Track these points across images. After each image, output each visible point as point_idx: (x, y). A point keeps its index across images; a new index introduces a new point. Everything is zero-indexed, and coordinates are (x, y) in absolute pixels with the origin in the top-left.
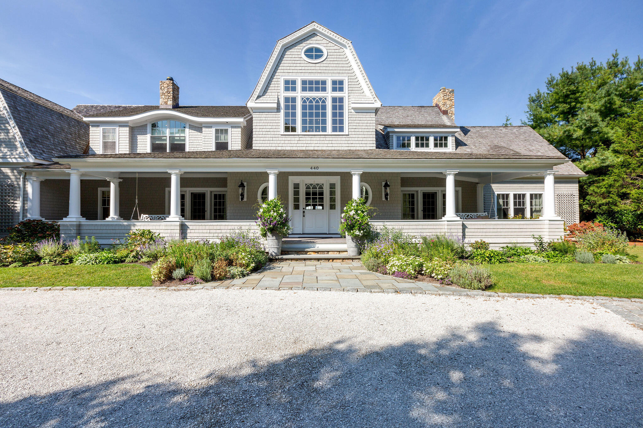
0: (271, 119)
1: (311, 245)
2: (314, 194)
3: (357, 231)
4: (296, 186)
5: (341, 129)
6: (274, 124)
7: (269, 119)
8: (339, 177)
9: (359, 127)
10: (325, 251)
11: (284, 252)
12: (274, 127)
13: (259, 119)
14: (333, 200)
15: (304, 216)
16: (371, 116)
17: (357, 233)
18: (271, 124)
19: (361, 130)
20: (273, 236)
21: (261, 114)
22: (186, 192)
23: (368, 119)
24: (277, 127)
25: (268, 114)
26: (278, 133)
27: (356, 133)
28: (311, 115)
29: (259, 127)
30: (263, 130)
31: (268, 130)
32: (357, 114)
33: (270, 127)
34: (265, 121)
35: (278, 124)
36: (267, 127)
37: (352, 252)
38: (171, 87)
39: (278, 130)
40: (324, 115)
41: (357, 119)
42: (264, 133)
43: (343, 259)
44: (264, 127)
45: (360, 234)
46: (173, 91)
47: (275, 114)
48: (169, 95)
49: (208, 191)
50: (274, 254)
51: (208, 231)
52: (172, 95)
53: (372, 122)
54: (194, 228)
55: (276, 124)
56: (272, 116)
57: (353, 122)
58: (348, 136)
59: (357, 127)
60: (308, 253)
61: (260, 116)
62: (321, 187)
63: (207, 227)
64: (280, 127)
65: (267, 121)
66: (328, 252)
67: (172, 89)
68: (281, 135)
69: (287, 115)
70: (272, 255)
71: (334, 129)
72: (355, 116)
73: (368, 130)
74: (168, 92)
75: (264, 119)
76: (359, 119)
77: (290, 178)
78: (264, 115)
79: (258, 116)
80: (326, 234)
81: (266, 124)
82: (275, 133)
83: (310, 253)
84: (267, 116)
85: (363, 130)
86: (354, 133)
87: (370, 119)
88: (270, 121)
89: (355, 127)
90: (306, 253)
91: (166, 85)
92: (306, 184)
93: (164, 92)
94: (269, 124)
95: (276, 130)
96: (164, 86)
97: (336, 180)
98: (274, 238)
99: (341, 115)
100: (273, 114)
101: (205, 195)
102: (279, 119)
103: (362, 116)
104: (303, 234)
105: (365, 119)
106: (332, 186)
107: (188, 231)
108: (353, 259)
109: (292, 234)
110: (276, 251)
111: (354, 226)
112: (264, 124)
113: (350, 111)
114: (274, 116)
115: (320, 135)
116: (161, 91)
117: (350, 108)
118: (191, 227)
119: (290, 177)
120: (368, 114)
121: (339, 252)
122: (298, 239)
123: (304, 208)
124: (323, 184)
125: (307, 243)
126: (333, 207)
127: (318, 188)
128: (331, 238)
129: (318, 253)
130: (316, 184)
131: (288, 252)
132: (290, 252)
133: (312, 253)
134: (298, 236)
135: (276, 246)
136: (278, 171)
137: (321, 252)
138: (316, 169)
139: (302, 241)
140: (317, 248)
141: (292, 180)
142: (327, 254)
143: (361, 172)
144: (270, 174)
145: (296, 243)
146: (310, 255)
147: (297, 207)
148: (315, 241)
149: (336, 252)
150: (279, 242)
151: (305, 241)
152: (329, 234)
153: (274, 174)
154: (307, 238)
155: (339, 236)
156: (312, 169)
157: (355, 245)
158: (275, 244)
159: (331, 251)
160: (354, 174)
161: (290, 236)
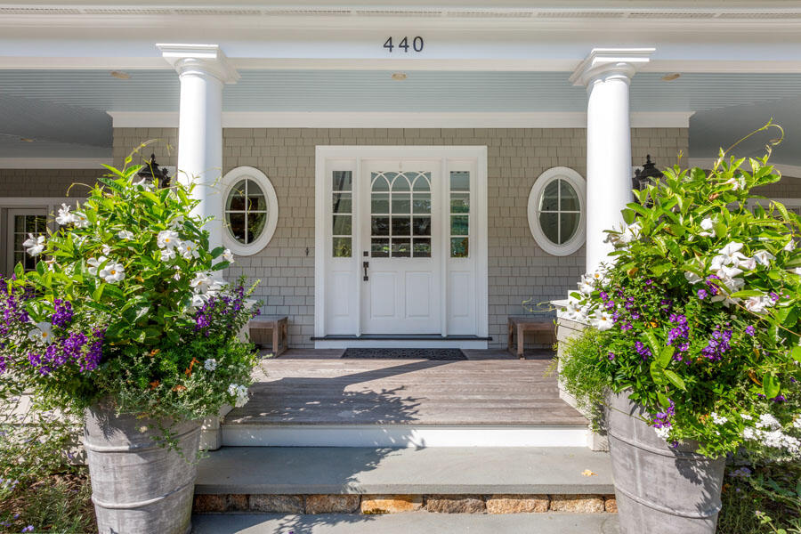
2: (400, 226)
4: (341, 180)
8: (484, 149)
10: (464, 496)
11: (216, 511)
14: (460, 224)
15: (366, 278)
17: (766, 432)
60: (367, 506)
62: (423, 185)
66: (484, 497)
77: (322, 151)
80: (438, 337)
83: (380, 504)
90: (352, 507)
92: (374, 175)
97: (473, 159)
104: (364, 337)
106: (460, 181)
109: (328, 338)
119: (319, 149)
121: (550, 497)
122: (341, 362)
123: (366, 254)
124: (428, 175)
125: (362, 423)
126: (460, 249)
127: (411, 189)
128: (458, 355)
129: (424, 503)
130: (407, 174)
131: (248, 496)
132: (261, 501)
133: (388, 505)
134: (343, 345)
135: (133, 494)
136: (220, 52)
137: (442, 497)
138: (411, 48)
139: (347, 389)
140: (419, 448)
141: (329, 159)
142: (479, 516)
143: (640, 56)
144: (183, 70)
145: (309, 423)
146: (377, 518)
147: (342, 248)
148: (403, 395)
149: (532, 501)
150: (156, 469)
151: (360, 400)
152: (450, 338)
153: (200, 69)
154: (373, 358)
155: (483, 345)
156: (391, 47)
157: (698, 495)
158: (124, 486)
159: (500, 496)
160: (605, 72)
161: (319, 345)
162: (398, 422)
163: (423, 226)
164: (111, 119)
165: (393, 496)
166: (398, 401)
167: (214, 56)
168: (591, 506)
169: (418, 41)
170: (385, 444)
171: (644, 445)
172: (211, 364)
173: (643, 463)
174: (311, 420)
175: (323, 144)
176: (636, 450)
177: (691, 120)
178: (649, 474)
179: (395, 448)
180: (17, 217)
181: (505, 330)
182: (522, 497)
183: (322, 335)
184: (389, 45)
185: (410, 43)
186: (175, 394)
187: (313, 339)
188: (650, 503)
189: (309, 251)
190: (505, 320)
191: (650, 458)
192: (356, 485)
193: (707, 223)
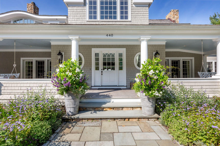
0: (80, 10)
1: (107, 100)
2: (109, 64)
3: (156, 92)
4: (97, 55)
5: (126, 18)
6: (82, 14)
7: (79, 10)
8: (125, 49)
9: (138, 16)
10: (119, 108)
11: (81, 110)
12: (82, 16)
13: (72, 10)
14: (121, 64)
15: (102, 74)
16: (146, 9)
17: (156, 94)
18: (80, 14)
19: (139, 18)
20: (68, 96)
21: (74, 7)
22: (33, 60)
23: (144, 11)
24: (84, 16)
25: (78, 7)
26: (85, 20)
27: (136, 20)
28: (106, 8)
29: (72, 16)
30: (75, 18)
31: (78, 18)
32: (137, 7)
33: (80, 16)
34: (76, 12)
35: (85, 14)
36: (77, 16)
37: (148, 111)
38: (33, 7)
39: (85, 18)
40: (115, 8)
41: (137, 11)
42: (75, 20)
43: (139, 118)
44: (76, 16)
45: (160, 95)
46: (34, 9)
47: (83, 7)
48: (32, 11)
49: (45, 59)
50: (70, 113)
51: (20, 88)
52: (33, 11)
53: (146, 13)
54: (8, 85)
55: (83, 14)
56: (81, 9)
57: (134, 12)
58: (131, 22)
59: (137, 16)
60: (104, 109)
61: (73, 9)
63: (19, 85)
64: (86, 16)
65: (77, 12)
66: (123, 108)
67: (33, 8)
68: (87, 21)
69: (90, 8)
70: (69, 115)
71: (122, 18)
72: (135, 9)
73: (144, 18)
74: (32, 9)
75: (75, 10)
76: (138, 11)
78: (75, 8)
79: (71, 9)
80: (116, 86)
81: (77, 14)
82: (83, 20)
83: (106, 109)
84: (77, 9)
85: (141, 18)
86: (134, 20)
87: (145, 11)
88: (79, 12)
89: (135, 16)
90: (102, 109)
91: (30, 6)
92: (103, 54)
93: (29, 9)
94: (79, 14)
95: (83, 18)
96: (29, 6)
97: (123, 51)
98: (70, 97)
99: (126, 8)
100: (81, 7)
101: (44, 62)
102: (85, 10)
103: (140, 9)
104: (102, 86)
105: (142, 11)
106: (121, 55)
107: (3, 88)
108: (148, 118)
109: (94, 86)
110: (72, 110)
111: (152, 87)
112: (75, 14)
113: (132, 5)
114: (82, 9)
115: (113, 21)
116: (28, 9)
117: (132, 4)
118: (4, 85)
119: (93, 49)
120: (144, 8)
121: (133, 108)
122: (98, 90)
123: (102, 70)
124: (114, 54)
125: (103, 98)
126: (121, 68)
127: (111, 56)
128: (120, 89)
129: (113, 109)
130: (110, 54)
131: (86, 108)
132: (88, 109)
133: (108, 109)
134: (98, 88)
135: (72, 105)
136: (79, 37)
137: (116, 108)
138: (111, 36)
139: (100, 94)
140: (112, 102)
141: (94, 51)
142: (122, 111)
143: (149, 38)
144: (73, 40)
145: (94, 98)
146: (106, 111)
147: (97, 69)
148: (110, 95)
149: (130, 108)
150: (75, 102)
151: (102, 95)
152: (119, 86)
153: (75, 40)
154: (104, 90)
155: (125, 87)
156: (107, 36)
157: (151, 104)
158: (71, 104)
159: (125, 108)
160: (143, 40)
161: (93, 88)
162: (109, 98)
163: (113, 64)
164: (51, 43)
165: (108, 108)
166: (109, 96)
167: (78, 38)
168: (139, 109)
169: (112, 35)
170: (107, 102)
171: (144, 98)
172: (83, 87)
173: (144, 100)
174: (95, 98)
175: (93, 48)
176: (143, 99)
177: (166, 43)
178: (145, 102)
179: (109, 102)
180: (26, 62)
181: (130, 84)
182: (128, 108)
183: (93, 86)
184: (107, 35)
185: (111, 35)
186: (79, 91)
187: (92, 86)
188: (145, 106)
189: (91, 69)
190: (129, 82)
191: (145, 99)
192: (103, 106)
193: (150, 67)
